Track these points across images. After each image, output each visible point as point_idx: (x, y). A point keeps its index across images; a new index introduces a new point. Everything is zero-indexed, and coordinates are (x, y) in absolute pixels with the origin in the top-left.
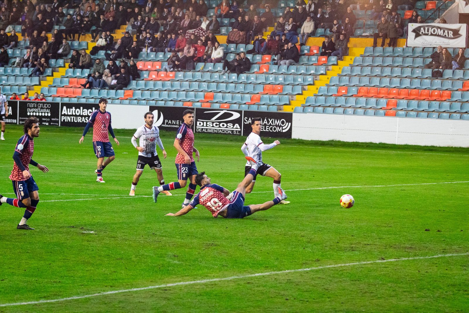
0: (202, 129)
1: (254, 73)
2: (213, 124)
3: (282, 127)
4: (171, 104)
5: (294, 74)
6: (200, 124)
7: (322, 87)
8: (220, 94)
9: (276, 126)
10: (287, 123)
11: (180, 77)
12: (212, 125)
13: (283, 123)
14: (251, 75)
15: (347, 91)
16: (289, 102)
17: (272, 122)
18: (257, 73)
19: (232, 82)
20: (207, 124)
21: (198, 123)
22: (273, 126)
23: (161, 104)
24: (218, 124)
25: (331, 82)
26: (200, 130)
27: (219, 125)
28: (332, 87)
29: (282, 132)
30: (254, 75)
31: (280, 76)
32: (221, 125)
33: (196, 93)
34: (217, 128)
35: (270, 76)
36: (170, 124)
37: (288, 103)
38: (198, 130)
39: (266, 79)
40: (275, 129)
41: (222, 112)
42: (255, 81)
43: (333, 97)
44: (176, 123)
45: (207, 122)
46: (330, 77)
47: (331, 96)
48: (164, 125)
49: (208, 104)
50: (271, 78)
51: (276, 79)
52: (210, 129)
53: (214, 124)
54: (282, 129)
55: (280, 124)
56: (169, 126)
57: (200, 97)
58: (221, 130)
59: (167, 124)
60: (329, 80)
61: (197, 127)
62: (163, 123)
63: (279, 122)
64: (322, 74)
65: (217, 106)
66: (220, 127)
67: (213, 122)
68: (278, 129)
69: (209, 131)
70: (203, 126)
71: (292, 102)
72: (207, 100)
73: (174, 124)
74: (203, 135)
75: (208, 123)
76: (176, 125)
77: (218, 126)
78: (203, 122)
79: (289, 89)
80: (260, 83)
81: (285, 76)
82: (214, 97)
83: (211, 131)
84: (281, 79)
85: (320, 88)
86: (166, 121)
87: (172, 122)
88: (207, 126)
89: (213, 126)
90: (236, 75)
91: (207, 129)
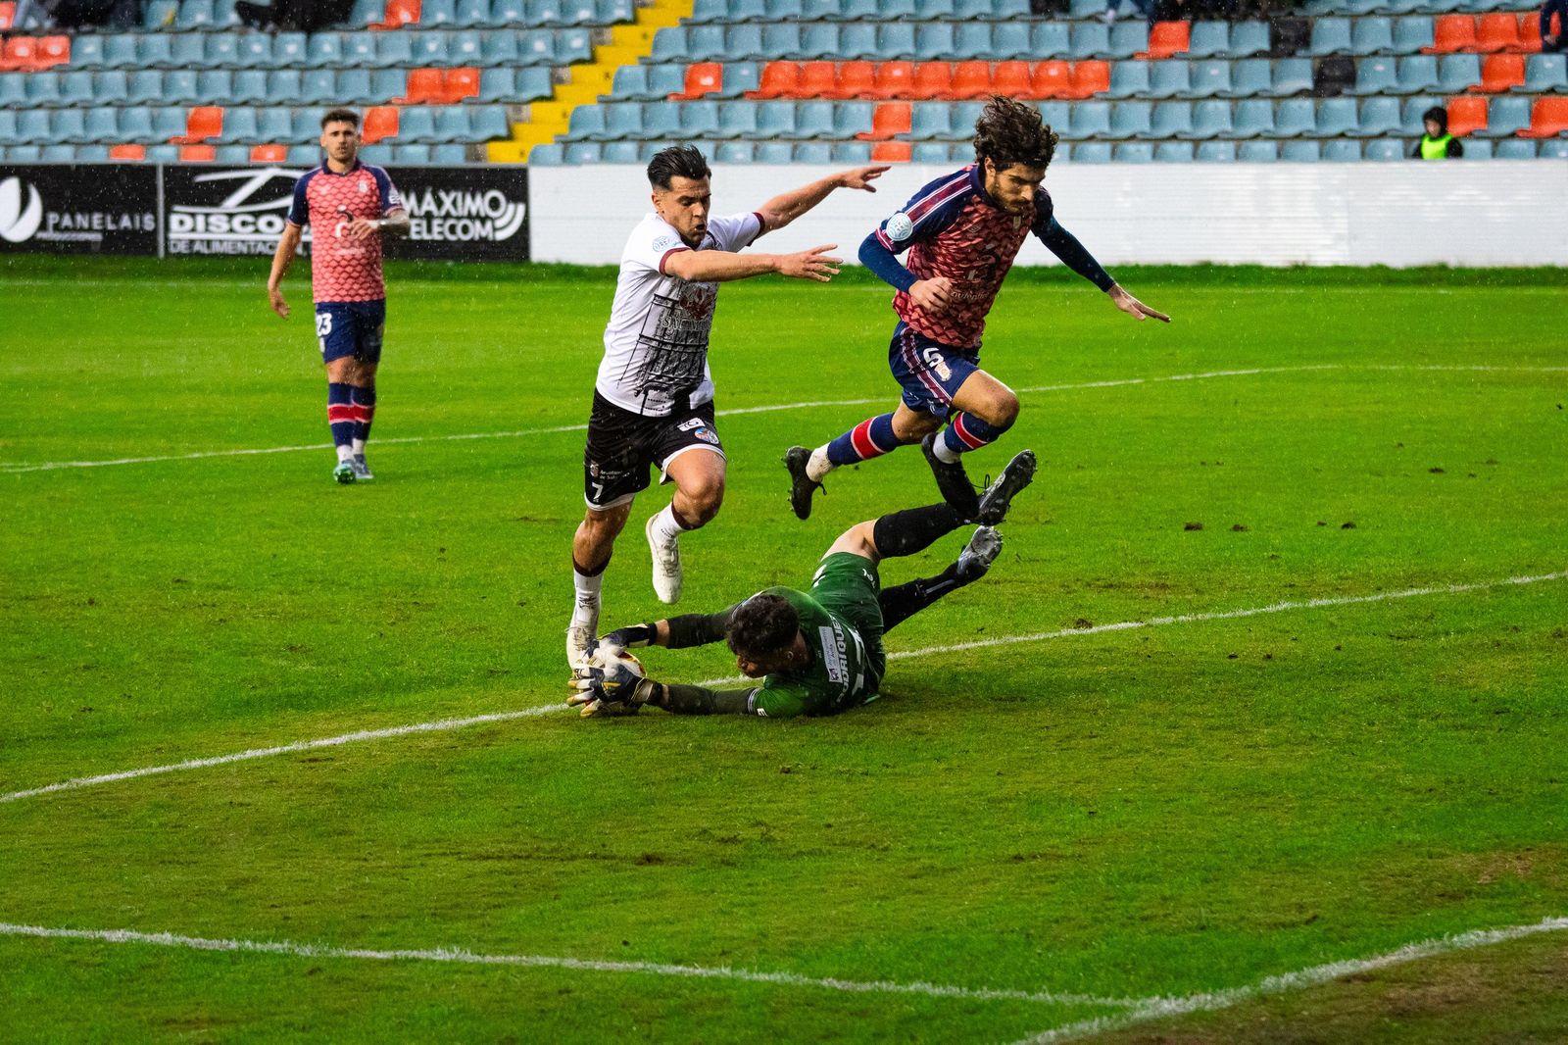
0: (192, 242)
1: (365, 28)
2: (230, 221)
3: (493, 220)
4: (64, 156)
5: (516, 25)
6: (182, 223)
7: (627, 70)
8: (247, 113)
9: (470, 217)
10: (511, 207)
11: (89, 55)
12: (226, 227)
13: (494, 204)
14: (358, 37)
15: (722, 80)
16: (509, 128)
17: (454, 203)
18: (378, 26)
19: (287, 67)
20: (207, 224)
21: (174, 219)
22: (459, 218)
23: (27, 156)
24: (250, 219)
25: (656, 47)
26: (182, 248)
27: (254, 224)
28: (665, 69)
29: (494, 242)
30: (368, 36)
31: (467, 35)
32: (262, 222)
33: (156, 111)
34: (246, 234)
35: (428, 35)
36: (67, 229)
37: (503, 132)
38: (175, 245)
39: (416, 48)
40: (465, 229)
41: (261, 178)
42: (372, 57)
43: (671, 106)
44: (90, 223)
45: (207, 215)
46: (652, 31)
47: (665, 98)
48: (42, 235)
49: (205, 150)
50: (434, 45)
51: (451, 48)
52: (221, 241)
53: (236, 222)
54: (495, 229)
55: (485, 210)
56: (65, 236)
57: (172, 127)
58: (264, 242)
59: (57, 228)
60: (650, 41)
61: (172, 236)
62: (43, 226)
63: (479, 204)
64: (622, 22)
65: (238, 154)
66: (257, 231)
67: (231, 216)
68: (477, 231)
69: (216, 248)
70: (193, 230)
71: (519, 128)
72: (199, 135)
73: (82, 230)
74: (196, 264)
75: (212, 219)
76: (90, 230)
77: (251, 228)
78: (193, 215)
79: (502, 82)
80: (392, 66)
81: (486, 34)
82: (223, 124)
83: (227, 248)
84: (469, 46)
85: (619, 73)
86: (53, 218)
87: (73, 219)
88: (207, 230)
89: (231, 231)
90: (300, 37)
91: (209, 243)
